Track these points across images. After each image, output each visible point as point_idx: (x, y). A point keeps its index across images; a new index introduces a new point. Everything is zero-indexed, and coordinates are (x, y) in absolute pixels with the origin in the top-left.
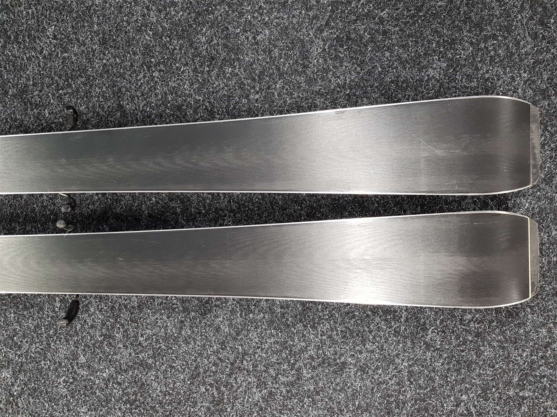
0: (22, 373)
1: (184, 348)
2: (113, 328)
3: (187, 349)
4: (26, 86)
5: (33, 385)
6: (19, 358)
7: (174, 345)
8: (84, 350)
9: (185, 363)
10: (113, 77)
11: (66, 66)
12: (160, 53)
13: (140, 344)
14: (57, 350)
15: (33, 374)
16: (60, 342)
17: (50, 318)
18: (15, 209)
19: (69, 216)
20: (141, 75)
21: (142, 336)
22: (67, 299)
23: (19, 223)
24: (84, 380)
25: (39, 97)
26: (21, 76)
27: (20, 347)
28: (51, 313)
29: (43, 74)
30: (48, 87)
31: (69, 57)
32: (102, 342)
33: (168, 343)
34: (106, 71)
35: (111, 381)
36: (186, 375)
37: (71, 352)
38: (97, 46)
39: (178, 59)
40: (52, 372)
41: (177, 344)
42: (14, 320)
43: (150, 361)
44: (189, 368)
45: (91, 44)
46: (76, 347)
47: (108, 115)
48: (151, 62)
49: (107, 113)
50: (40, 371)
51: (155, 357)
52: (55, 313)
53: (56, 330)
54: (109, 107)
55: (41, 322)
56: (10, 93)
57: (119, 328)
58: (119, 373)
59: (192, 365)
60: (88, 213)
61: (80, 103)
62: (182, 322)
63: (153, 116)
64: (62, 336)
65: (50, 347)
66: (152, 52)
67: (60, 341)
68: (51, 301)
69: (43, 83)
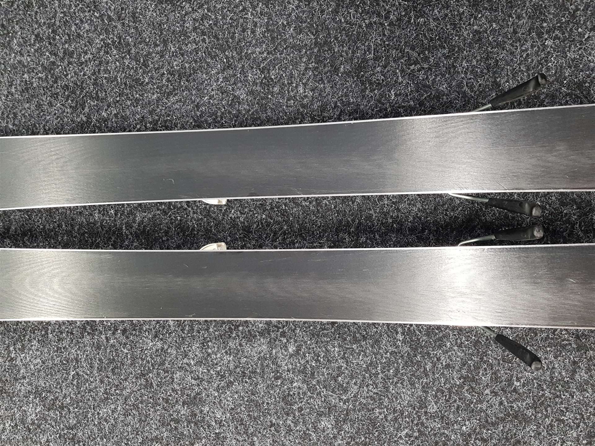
0: (347, 424)
1: (578, 396)
2: (477, 368)
3: (581, 398)
4: (365, 60)
5: (363, 439)
6: (344, 403)
7: (563, 392)
8: (436, 396)
9: (578, 417)
10: (488, 47)
11: (421, 34)
12: (555, 15)
13: (515, 390)
14: (397, 396)
15: (363, 425)
16: (403, 385)
17: (388, 354)
18: (344, 215)
19: (419, 224)
20: (529, 44)
21: (518, 380)
22: (414, 330)
23: (349, 233)
24: (435, 435)
25: (382, 75)
26: (357, 48)
27: (345, 391)
28: (390, 348)
29: (388, 45)
30: (395, 61)
31: (426, 22)
32: (461, 387)
33: (555, 390)
34: (478, 40)
35: (473, 437)
36: (580, 432)
37: (417, 398)
38: (465, 8)
39: (582, 22)
40: (390, 423)
41: (567, 392)
42: (339, 356)
43: (529, 413)
44: (585, 423)
45: (457, 5)
46: (425, 392)
47: (478, 95)
48: (542, 27)
49: (477, 93)
50: (373, 422)
51: (535, 408)
52: (396, 348)
53: (397, 370)
54: (480, 85)
55: (375, 358)
56: (342, 70)
57: (485, 369)
58: (484, 427)
59: (589, 418)
60: (445, 221)
61: (439, 80)
62: (575, 363)
63: (542, 97)
64: (405, 378)
65: (388, 391)
66: (544, 14)
67: (402, 383)
68: (391, 332)
69: (388, 57)
